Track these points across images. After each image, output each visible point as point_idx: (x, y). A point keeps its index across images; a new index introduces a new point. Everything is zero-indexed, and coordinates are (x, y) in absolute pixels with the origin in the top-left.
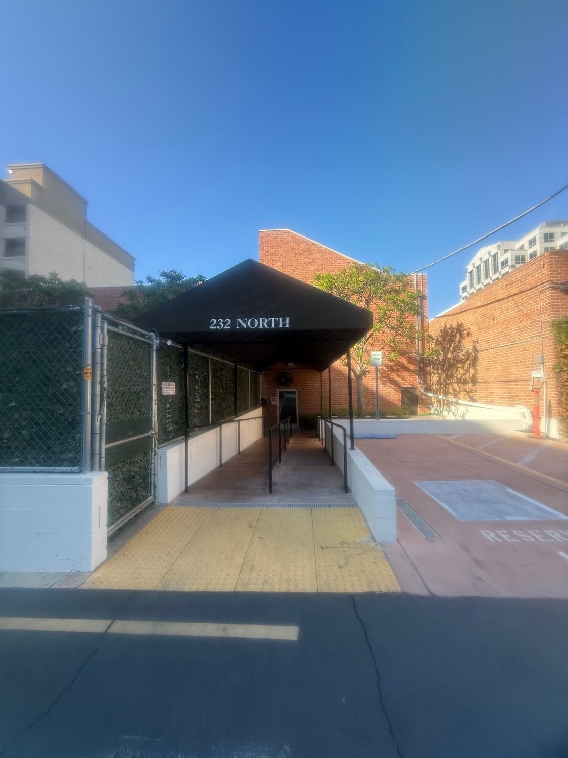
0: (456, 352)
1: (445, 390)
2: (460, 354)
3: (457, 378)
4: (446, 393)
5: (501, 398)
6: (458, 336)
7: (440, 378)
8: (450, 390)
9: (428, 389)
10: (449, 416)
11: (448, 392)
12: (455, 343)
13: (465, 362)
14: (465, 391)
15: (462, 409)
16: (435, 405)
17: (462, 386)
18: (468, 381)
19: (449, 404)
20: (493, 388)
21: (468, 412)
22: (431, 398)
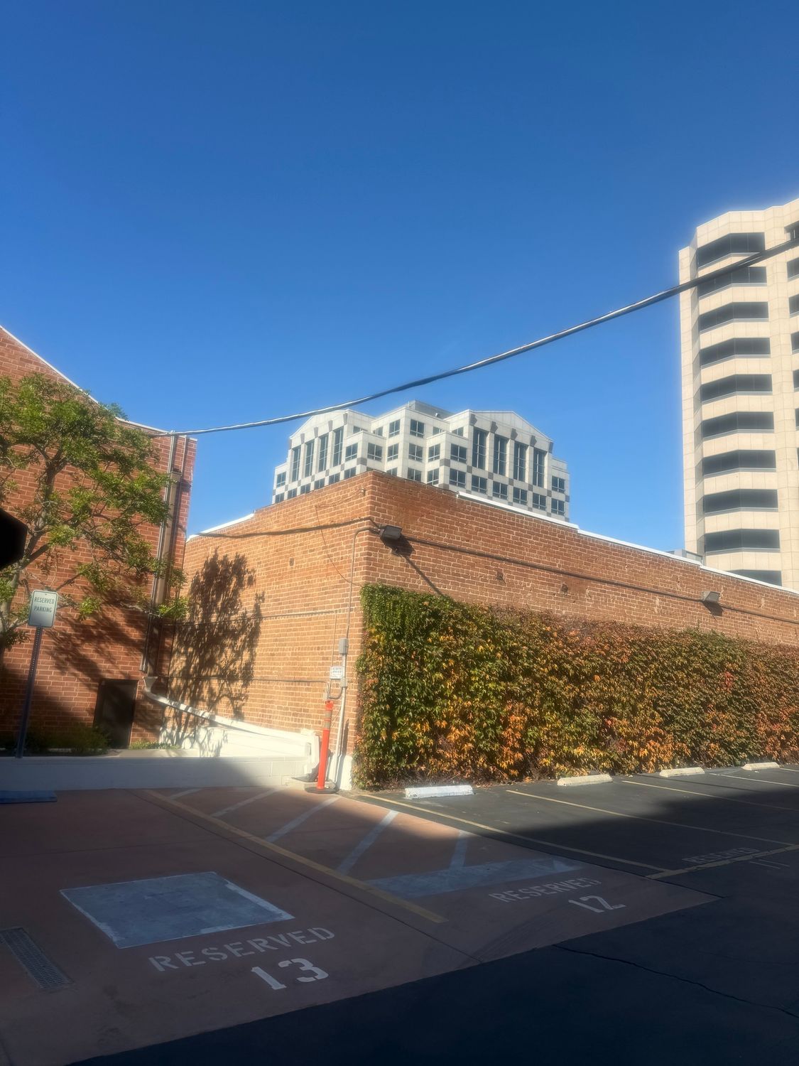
0: (226, 612)
1: (195, 691)
2: (233, 617)
3: (220, 668)
4: (195, 700)
5: (283, 714)
6: (235, 580)
7: (188, 663)
8: (202, 692)
9: (161, 686)
10: (191, 750)
11: (199, 695)
12: (227, 595)
13: (239, 635)
14: (229, 695)
15: (217, 734)
16: (170, 724)
17: (225, 686)
18: (237, 675)
19: (196, 722)
20: (274, 693)
21: (227, 741)
22: (164, 706)
